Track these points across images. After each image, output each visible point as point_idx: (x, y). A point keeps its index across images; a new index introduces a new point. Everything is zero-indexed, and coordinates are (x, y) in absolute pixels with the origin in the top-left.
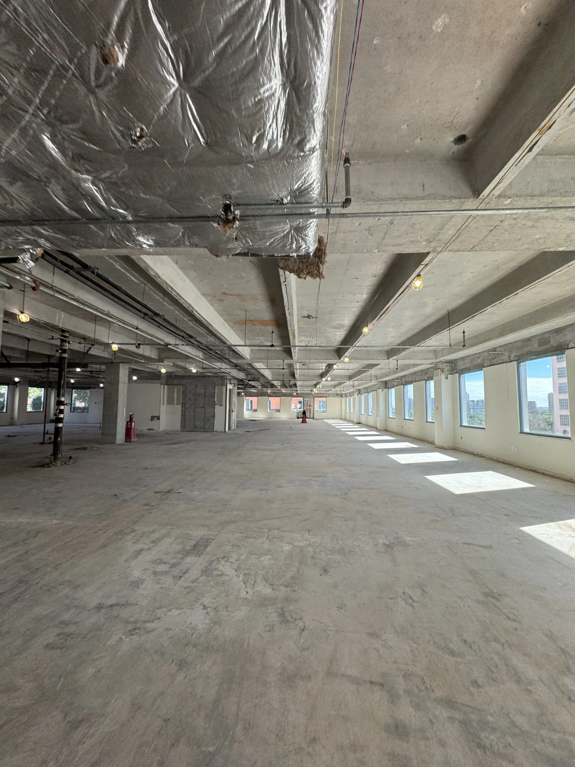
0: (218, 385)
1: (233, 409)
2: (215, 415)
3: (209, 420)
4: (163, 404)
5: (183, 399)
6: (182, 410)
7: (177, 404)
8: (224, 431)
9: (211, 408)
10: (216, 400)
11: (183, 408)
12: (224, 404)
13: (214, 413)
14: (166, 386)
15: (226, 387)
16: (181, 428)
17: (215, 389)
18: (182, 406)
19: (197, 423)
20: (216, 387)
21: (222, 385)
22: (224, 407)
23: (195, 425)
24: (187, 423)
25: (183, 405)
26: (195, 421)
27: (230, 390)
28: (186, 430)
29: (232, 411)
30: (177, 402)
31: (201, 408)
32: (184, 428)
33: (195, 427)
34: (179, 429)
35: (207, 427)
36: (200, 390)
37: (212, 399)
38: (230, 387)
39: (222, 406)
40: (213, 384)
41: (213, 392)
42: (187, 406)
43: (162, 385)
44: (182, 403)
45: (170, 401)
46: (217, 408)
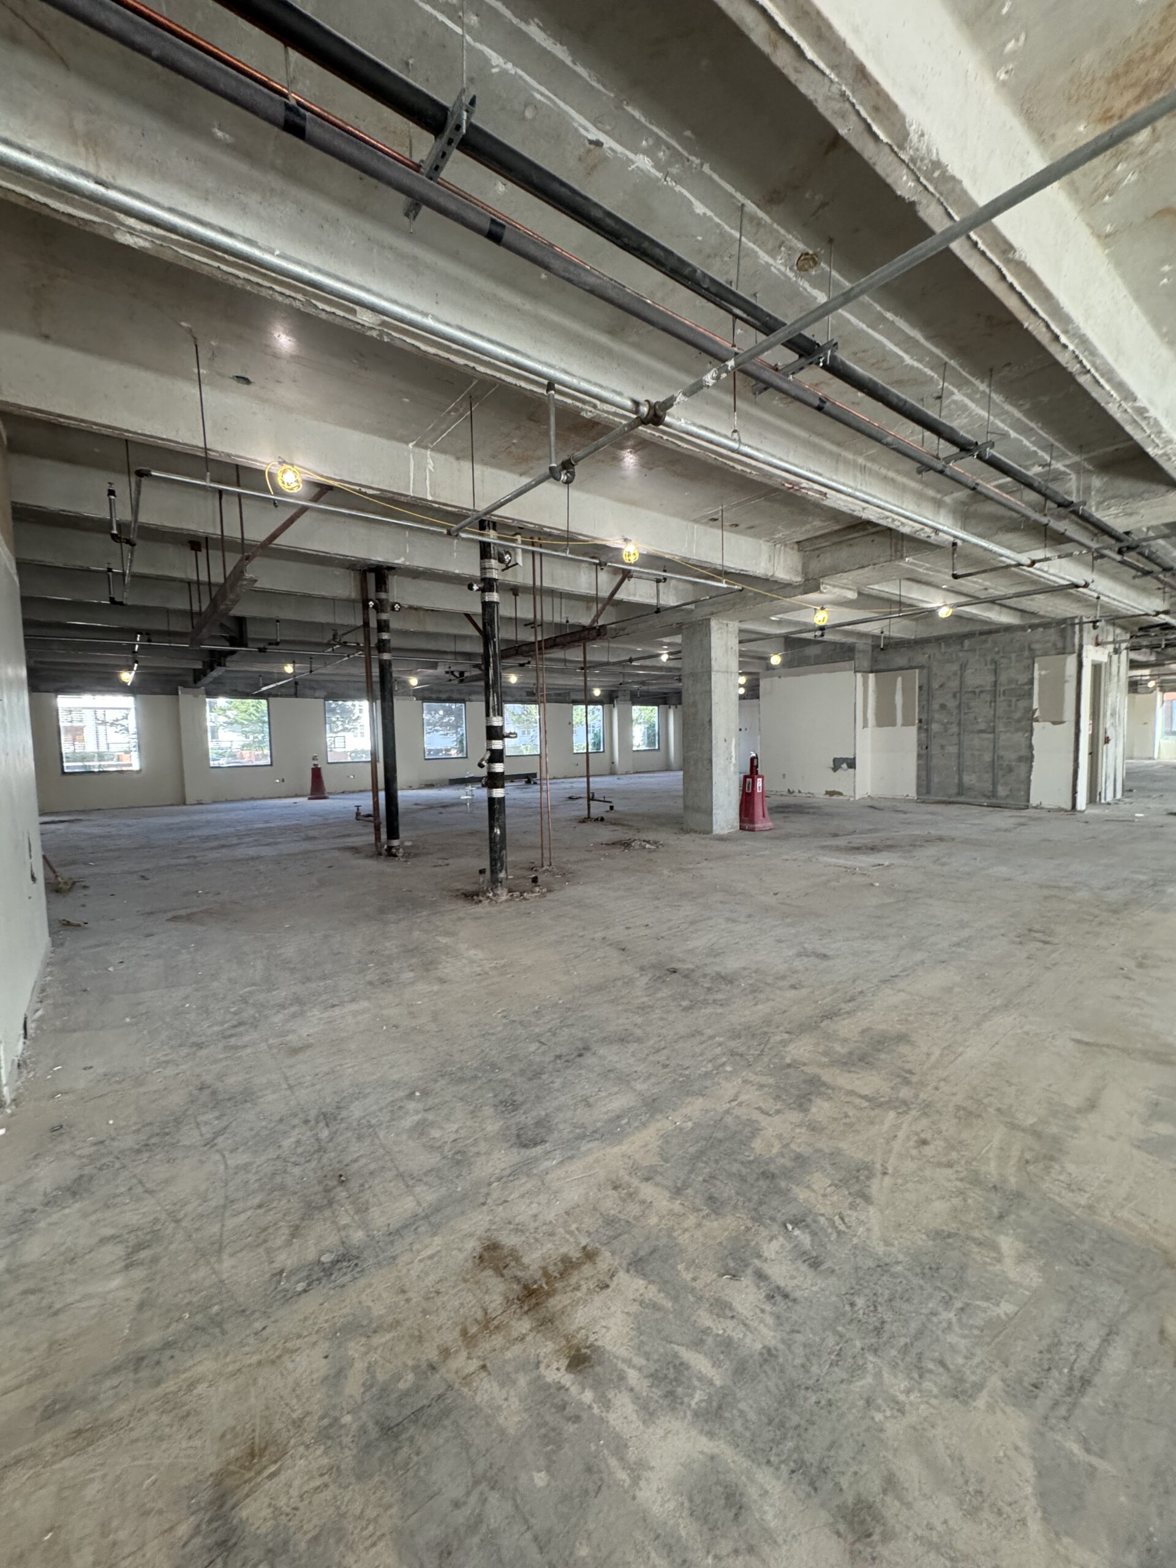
0: (1045, 654)
1: (1109, 734)
2: (1032, 756)
3: (1010, 770)
4: (865, 725)
5: (921, 708)
6: (919, 740)
7: (903, 725)
8: (1069, 806)
9: (1017, 730)
10: (1035, 706)
11: (923, 735)
12: (1069, 715)
13: (1031, 747)
14: (871, 676)
15: (1080, 656)
16: (918, 793)
17: (1030, 668)
18: (920, 728)
19: (969, 779)
20: (1037, 659)
21: (1063, 651)
22: (1069, 726)
23: (960, 785)
24: (936, 779)
25: (924, 726)
26: (960, 772)
27: (1097, 668)
28: (933, 798)
29: (1107, 741)
30: (904, 717)
31: (981, 731)
32: (928, 792)
33: (961, 789)
34: (913, 794)
35: (1002, 791)
36: (978, 677)
37: (1022, 704)
38: (1092, 654)
39: (1062, 722)
40: (1026, 653)
41: (1023, 679)
42: (935, 727)
43: (859, 675)
44: (920, 721)
45: (885, 718)
46: (1042, 732)
